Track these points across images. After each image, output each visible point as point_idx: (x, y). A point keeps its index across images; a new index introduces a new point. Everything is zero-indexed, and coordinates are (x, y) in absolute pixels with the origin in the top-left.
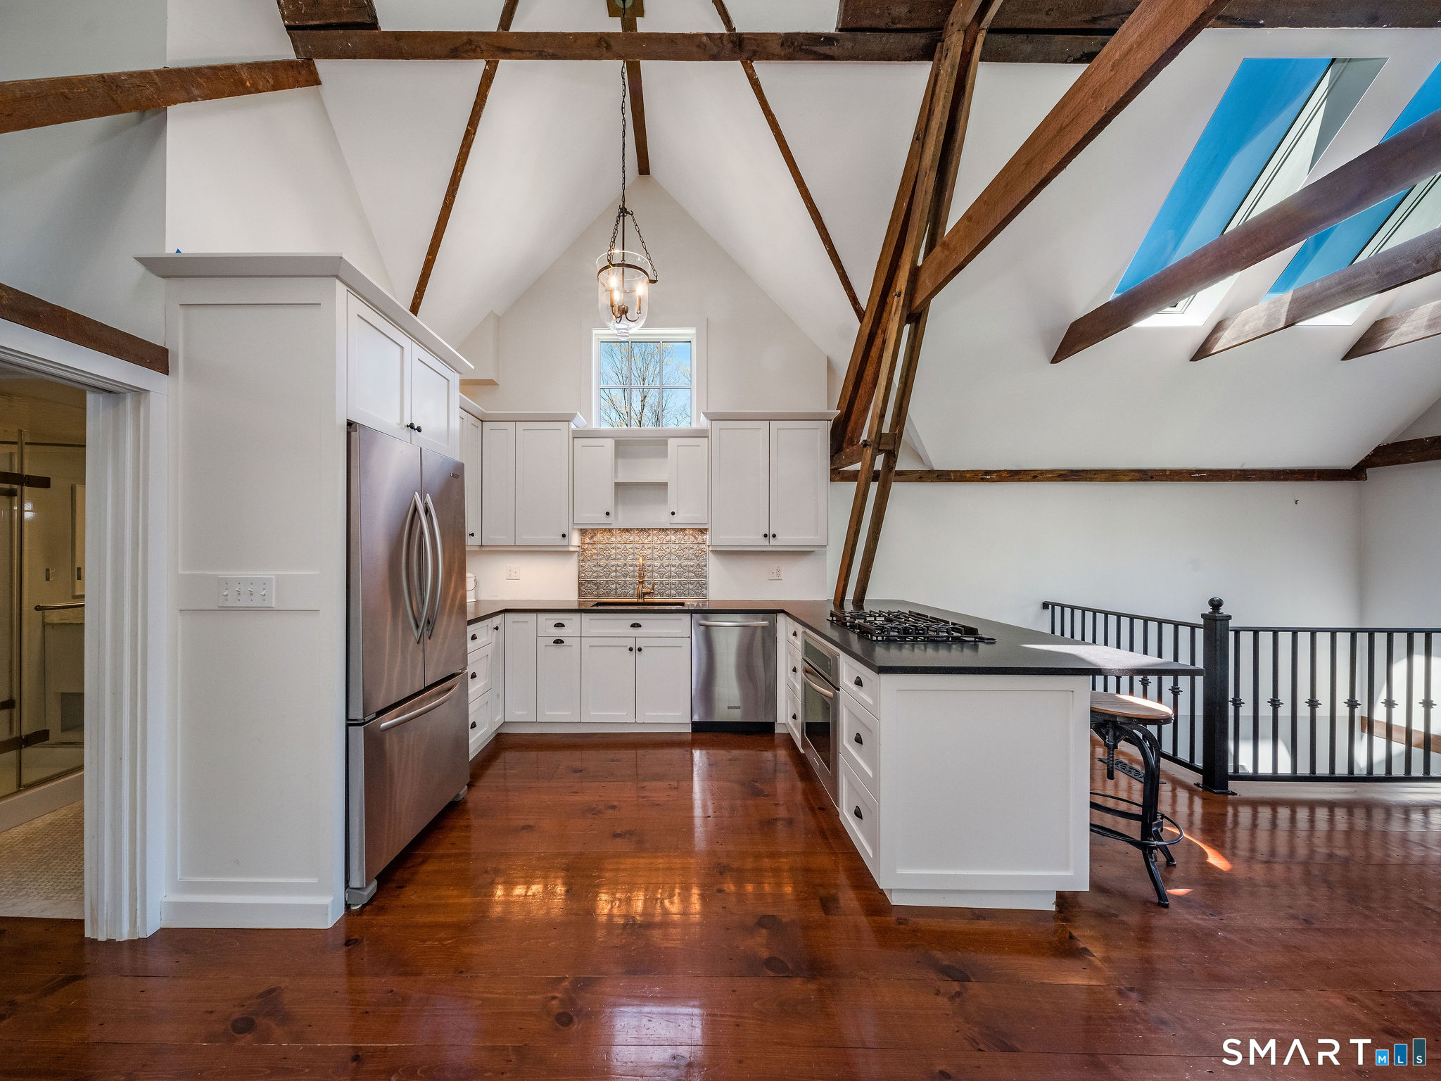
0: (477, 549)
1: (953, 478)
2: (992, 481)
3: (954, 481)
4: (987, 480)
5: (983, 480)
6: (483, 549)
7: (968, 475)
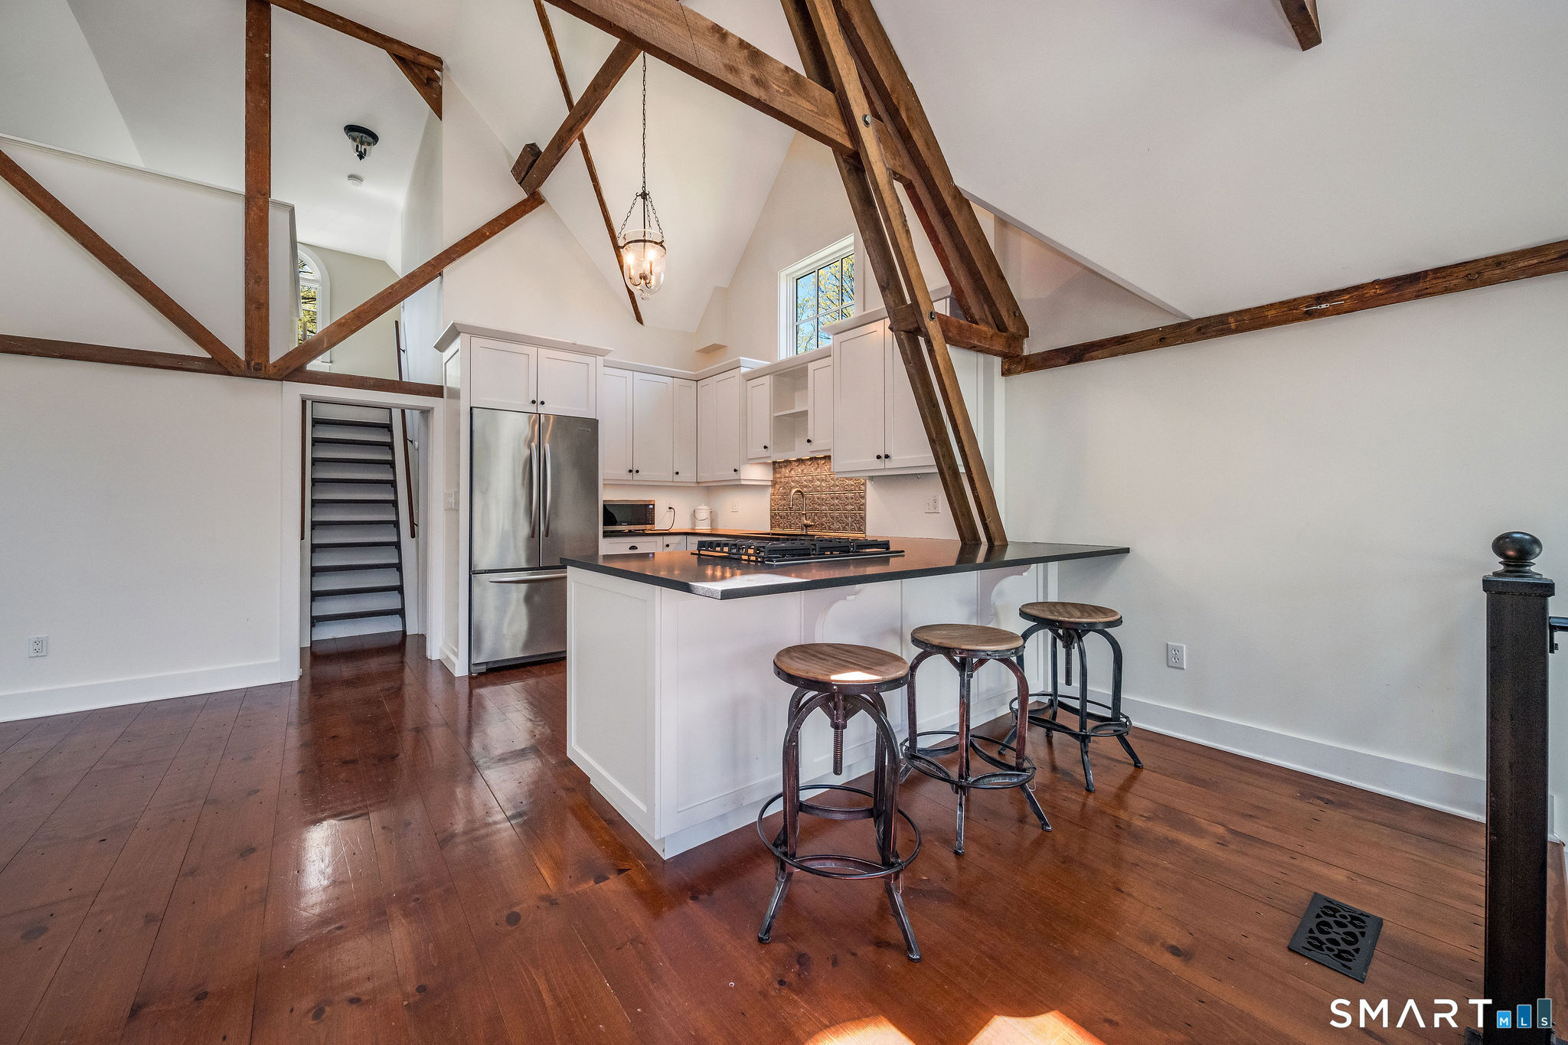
0: (693, 485)
1: (1233, 326)
2: (1338, 311)
3: (1238, 330)
4: (1323, 314)
5: (1310, 315)
6: (700, 485)
7: (1271, 313)
